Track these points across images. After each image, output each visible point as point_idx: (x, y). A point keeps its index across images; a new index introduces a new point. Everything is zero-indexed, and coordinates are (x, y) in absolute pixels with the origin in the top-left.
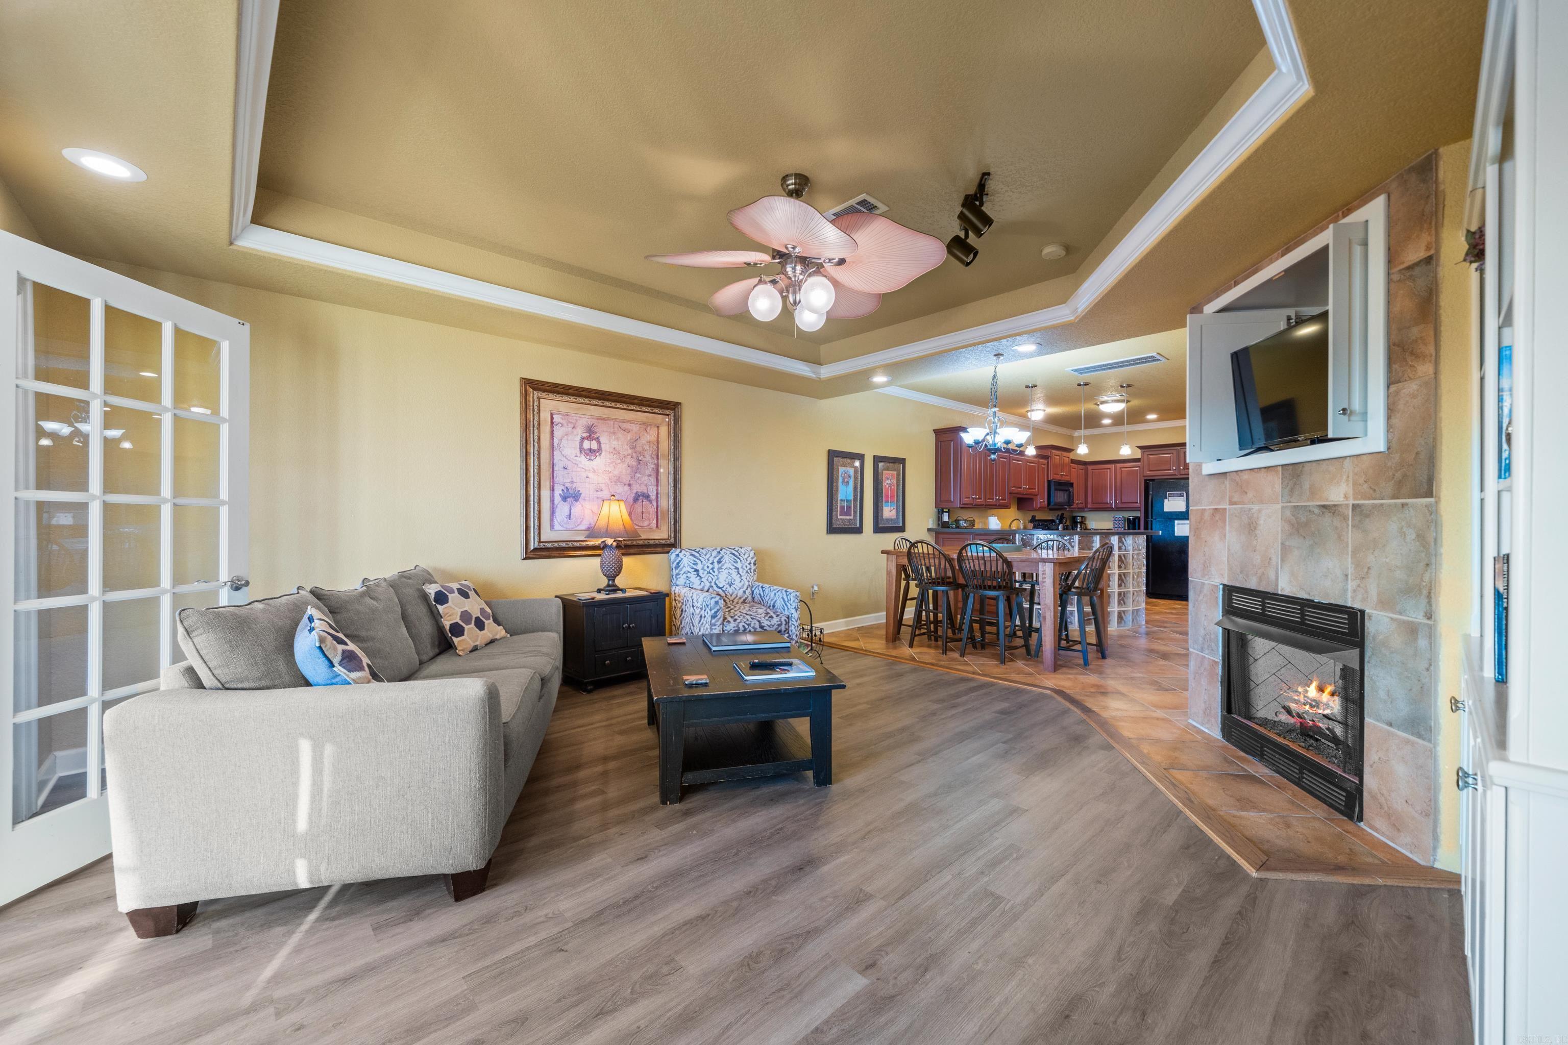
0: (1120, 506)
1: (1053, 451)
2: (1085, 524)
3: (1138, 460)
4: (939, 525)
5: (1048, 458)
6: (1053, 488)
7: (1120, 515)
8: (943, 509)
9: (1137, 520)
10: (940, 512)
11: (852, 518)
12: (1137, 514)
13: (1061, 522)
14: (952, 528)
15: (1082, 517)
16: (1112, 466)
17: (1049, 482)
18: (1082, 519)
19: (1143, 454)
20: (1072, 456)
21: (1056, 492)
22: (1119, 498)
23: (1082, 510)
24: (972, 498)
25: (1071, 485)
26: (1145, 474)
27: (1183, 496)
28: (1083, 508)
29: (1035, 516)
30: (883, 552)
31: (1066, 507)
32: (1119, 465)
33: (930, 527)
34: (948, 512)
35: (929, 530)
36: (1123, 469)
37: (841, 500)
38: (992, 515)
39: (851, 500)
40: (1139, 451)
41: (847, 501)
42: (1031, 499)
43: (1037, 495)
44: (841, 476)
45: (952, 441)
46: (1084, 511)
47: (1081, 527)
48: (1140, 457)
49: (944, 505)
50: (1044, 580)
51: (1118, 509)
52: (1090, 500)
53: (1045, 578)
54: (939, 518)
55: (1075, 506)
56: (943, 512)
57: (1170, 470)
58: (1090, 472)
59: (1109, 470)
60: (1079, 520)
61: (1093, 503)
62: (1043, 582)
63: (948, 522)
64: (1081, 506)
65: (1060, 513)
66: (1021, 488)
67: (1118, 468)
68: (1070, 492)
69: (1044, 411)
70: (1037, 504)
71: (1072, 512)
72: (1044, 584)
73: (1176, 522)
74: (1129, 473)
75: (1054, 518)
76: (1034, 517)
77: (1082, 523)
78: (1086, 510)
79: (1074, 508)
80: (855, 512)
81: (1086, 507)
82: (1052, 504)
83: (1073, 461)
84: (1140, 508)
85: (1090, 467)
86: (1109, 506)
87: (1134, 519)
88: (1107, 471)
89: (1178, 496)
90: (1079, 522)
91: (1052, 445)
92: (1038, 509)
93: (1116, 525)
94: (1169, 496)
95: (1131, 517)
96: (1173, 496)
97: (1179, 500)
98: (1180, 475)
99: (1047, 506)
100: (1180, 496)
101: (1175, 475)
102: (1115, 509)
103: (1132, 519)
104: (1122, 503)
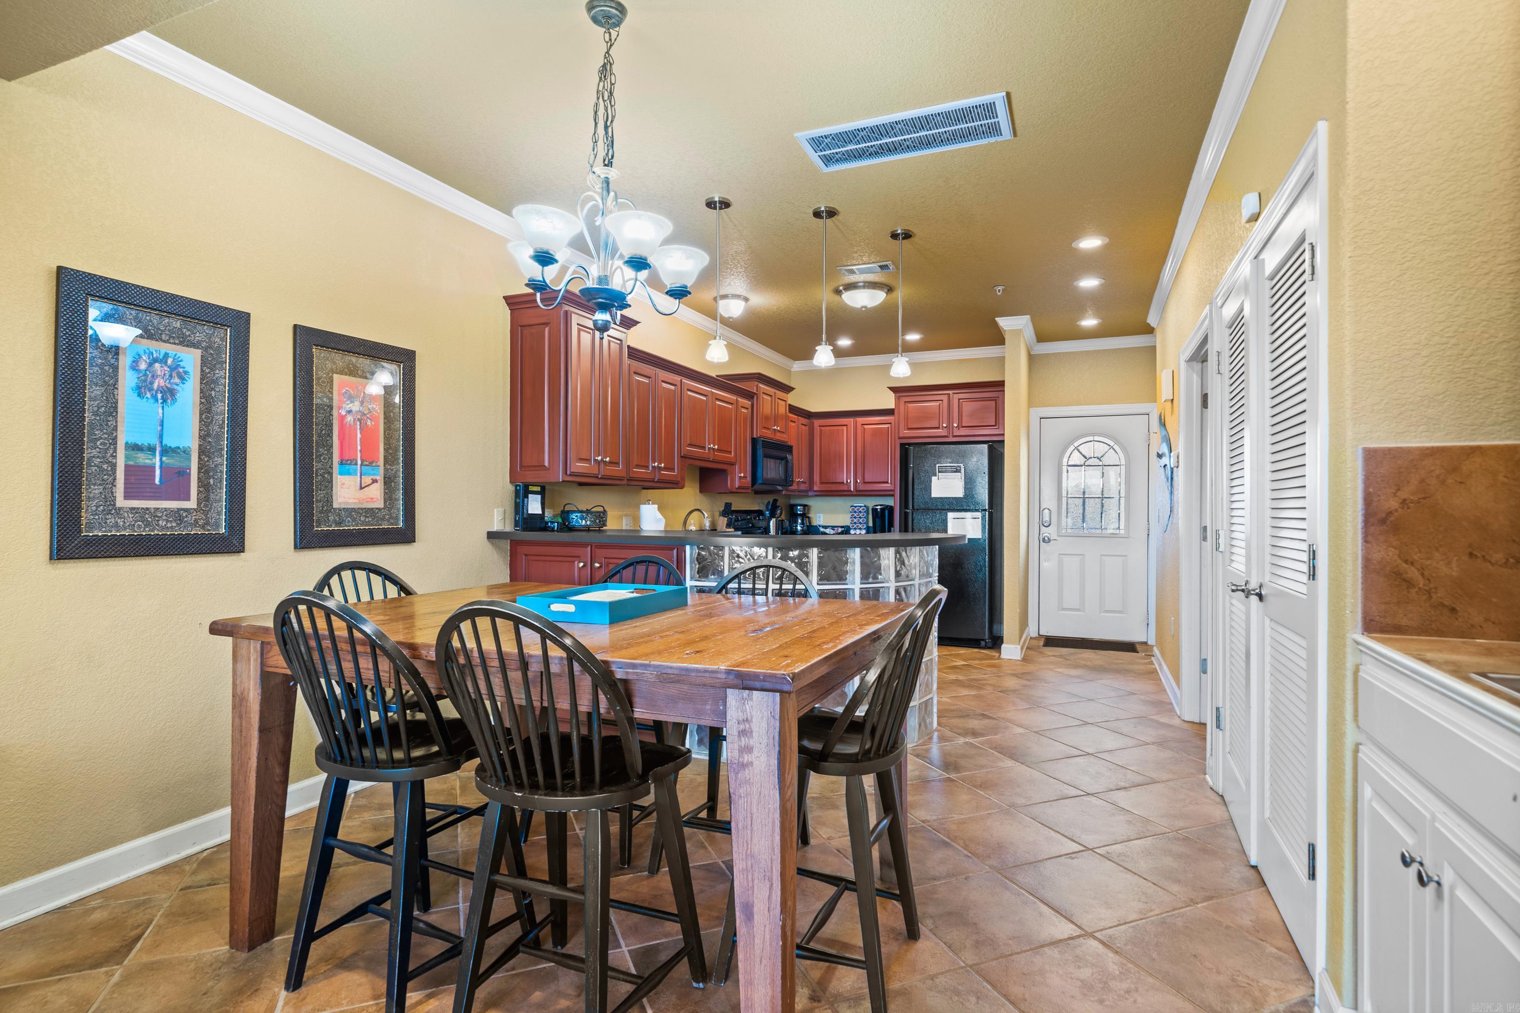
0: (862, 487)
1: (761, 385)
2: (809, 518)
3: (890, 412)
4: (516, 524)
5: (752, 397)
6: (760, 452)
7: (860, 502)
8: (526, 486)
9: (887, 512)
10: (522, 493)
11: (192, 504)
12: (889, 502)
13: (773, 515)
14: (553, 530)
15: (805, 506)
16: (850, 421)
17: (754, 441)
18: (804, 509)
19: (897, 399)
20: (792, 399)
21: (765, 459)
22: (859, 475)
23: (805, 494)
24: (595, 460)
25: (789, 449)
26: (901, 435)
27: (958, 472)
28: (807, 491)
29: (730, 507)
30: (217, 629)
31: (780, 488)
32: (861, 420)
33: (496, 527)
34: (542, 492)
35: (492, 536)
36: (866, 427)
37: (135, 448)
38: (647, 502)
39: (186, 452)
40: (892, 395)
41: (166, 451)
42: (723, 471)
43: (732, 464)
44: (134, 367)
45: (546, 324)
46: (807, 496)
47: (803, 523)
48: (893, 407)
49: (530, 477)
50: (746, 758)
51: (859, 493)
52: (817, 478)
53: (749, 749)
54: (519, 506)
55: (794, 487)
56: (527, 493)
57: (938, 428)
58: (817, 429)
59: (845, 428)
60: (800, 510)
61: (822, 483)
62: (743, 766)
63: (542, 516)
64: (803, 487)
65: (770, 498)
66: (704, 448)
67: (859, 425)
68: (787, 462)
69: (746, 299)
70: (733, 481)
71: (789, 497)
72: (746, 773)
73: (951, 515)
74: (876, 432)
75: (762, 507)
76: (728, 505)
77: (804, 516)
78: (810, 494)
79: (794, 491)
80: (205, 487)
81: (811, 488)
82: (760, 481)
83: (793, 409)
84: (893, 491)
85: (817, 422)
86: (845, 488)
87: (883, 510)
88: (843, 430)
89: (952, 472)
90: (800, 515)
91: (759, 374)
92: (735, 490)
93: (855, 520)
94: (939, 472)
95: (879, 507)
96: (946, 472)
97: (954, 479)
98: (954, 436)
99: (750, 485)
100: (955, 472)
101: (946, 437)
102: (855, 493)
103: (881, 509)
104: (867, 483)
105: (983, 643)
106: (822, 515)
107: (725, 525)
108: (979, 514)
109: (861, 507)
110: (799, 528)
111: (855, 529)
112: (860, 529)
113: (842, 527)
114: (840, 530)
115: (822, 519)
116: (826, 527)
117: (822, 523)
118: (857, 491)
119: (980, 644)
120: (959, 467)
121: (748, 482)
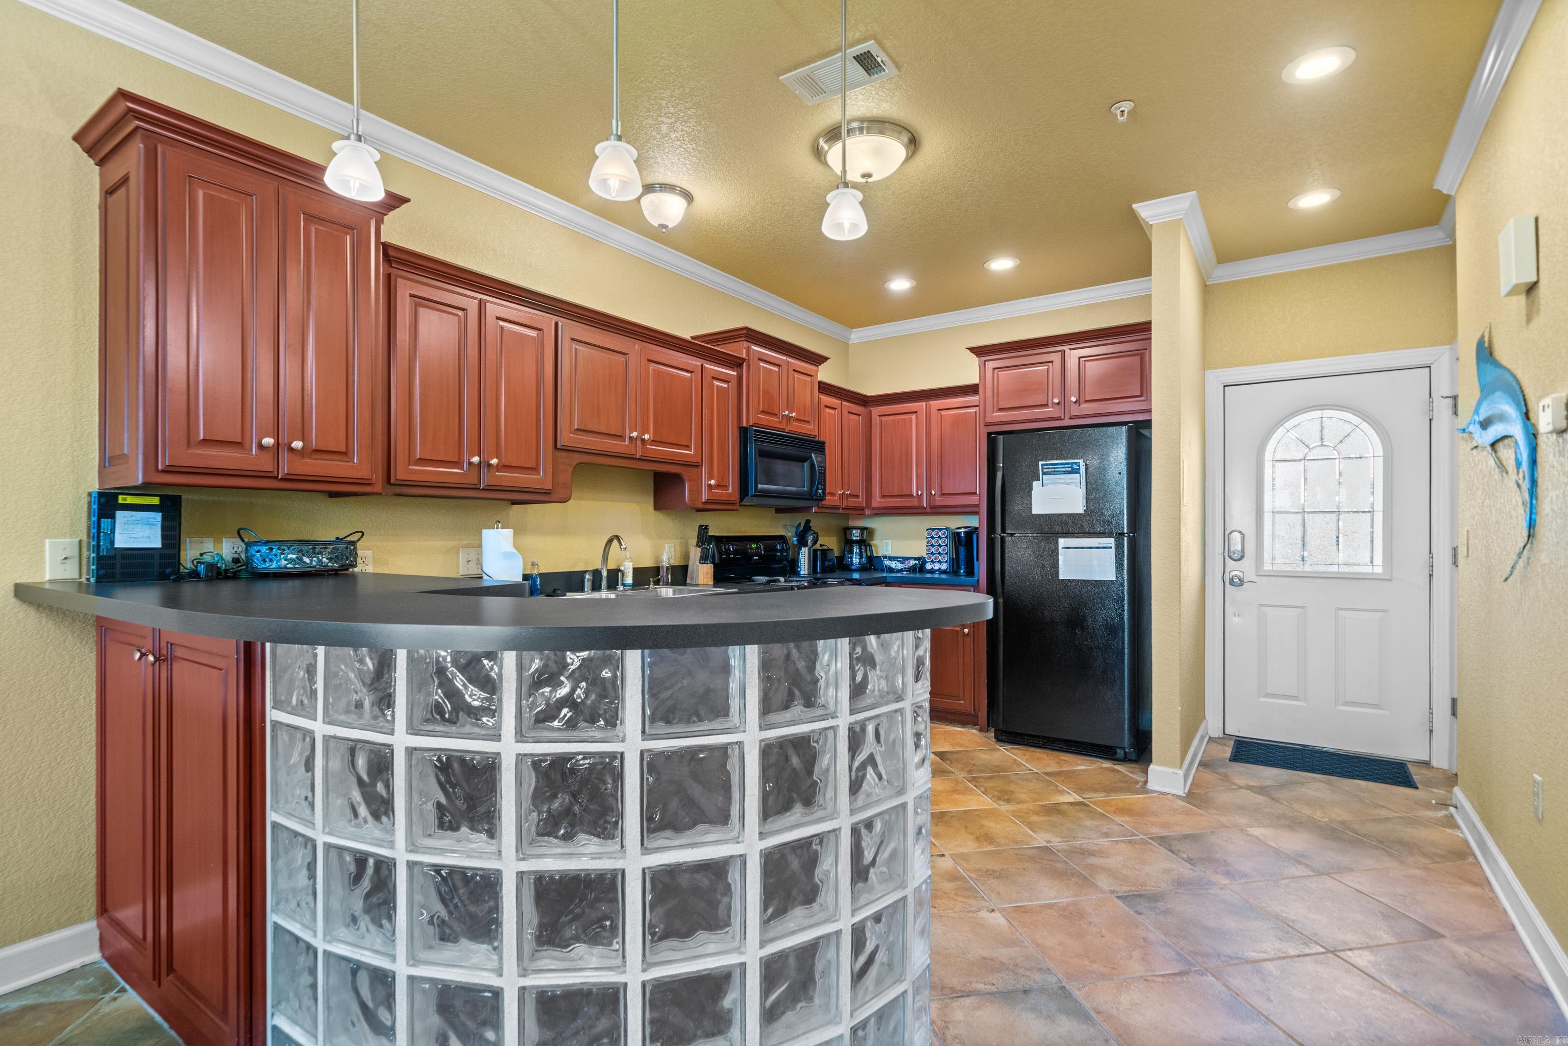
0: (939, 501)
1: (755, 348)
2: (870, 546)
3: (973, 387)
4: (95, 567)
5: (740, 365)
6: (752, 448)
7: (936, 523)
9: (971, 537)
12: (973, 521)
13: (802, 542)
15: (863, 529)
16: (921, 406)
17: (744, 432)
18: (862, 534)
19: (982, 366)
20: (824, 374)
21: (768, 460)
22: (935, 482)
23: (860, 511)
24: (260, 446)
25: (818, 446)
26: (988, 420)
27: (1077, 471)
28: (862, 508)
29: (706, 527)
31: (807, 503)
32: (936, 404)
33: (50, 574)
34: (163, 508)
35: (27, 593)
36: (943, 413)
38: (497, 523)
40: (974, 360)
42: (681, 475)
43: (697, 466)
46: (865, 516)
47: (861, 554)
48: (976, 381)
51: (936, 510)
52: (876, 491)
55: (835, 502)
56: (109, 508)
57: (1046, 405)
58: (876, 420)
59: (914, 417)
60: (856, 535)
61: (883, 496)
63: (166, 553)
64: (853, 502)
65: (800, 519)
66: (621, 437)
67: (933, 412)
68: (813, 464)
69: (688, 197)
70: (695, 491)
73: (1062, 542)
74: (958, 422)
76: (703, 529)
77: (864, 543)
78: (866, 512)
79: (836, 508)
81: (869, 505)
82: (752, 492)
83: (825, 388)
84: (977, 506)
85: (876, 411)
86: (916, 502)
87: (968, 535)
88: (911, 419)
89: (1065, 473)
90: (857, 542)
91: (746, 328)
92: (701, 506)
93: (933, 550)
94: (1044, 474)
95: (963, 530)
96: (1055, 473)
97: (1069, 484)
98: (1072, 418)
99: (736, 497)
100: (1070, 473)
101: (1059, 419)
102: (929, 510)
103: (965, 533)
104: (943, 495)
105: (1120, 753)
106: (890, 542)
107: (698, 558)
108: (1111, 541)
109: (940, 530)
110: (856, 560)
111: (933, 562)
112: (940, 562)
113: (915, 559)
114: (912, 563)
115: (888, 547)
116: (891, 559)
117: (890, 553)
118: (933, 507)
119: (1115, 753)
120: (1078, 464)
121: (731, 494)
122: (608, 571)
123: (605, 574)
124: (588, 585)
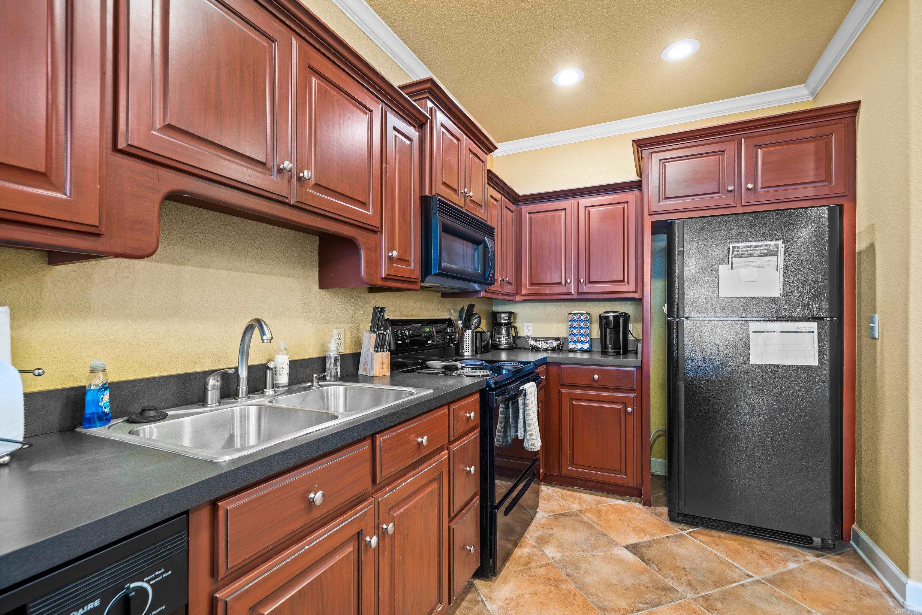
0: (586, 289)
1: (438, 110)
2: (515, 328)
5: (422, 126)
6: (436, 220)
7: (580, 308)
9: (621, 320)
13: (467, 325)
15: (511, 314)
16: (570, 203)
17: (425, 202)
18: (510, 318)
21: (443, 234)
22: (583, 271)
23: (510, 298)
25: (490, 231)
27: (773, 253)
28: (512, 295)
29: (382, 310)
31: (476, 287)
32: (584, 201)
36: (593, 209)
43: (376, 231)
46: (513, 302)
47: (508, 335)
51: (582, 297)
52: (525, 279)
55: (496, 287)
57: (718, 193)
58: (526, 217)
60: (504, 319)
61: (532, 284)
64: (509, 289)
65: (464, 303)
67: (581, 208)
68: (486, 248)
70: (374, 264)
71: (490, 301)
73: (756, 326)
75: (454, 316)
76: (379, 311)
77: (509, 325)
78: (517, 298)
79: (497, 293)
81: (518, 292)
82: (435, 270)
85: (526, 209)
86: (562, 290)
87: (616, 318)
88: (560, 217)
89: (757, 255)
90: (505, 324)
92: (380, 283)
93: (575, 331)
94: (732, 257)
95: (611, 315)
96: (748, 256)
97: (763, 266)
99: (417, 275)
100: (764, 254)
102: (575, 296)
103: (614, 317)
104: (590, 283)
105: (817, 541)
106: (530, 324)
107: (373, 345)
108: (814, 326)
109: (582, 314)
110: (503, 340)
111: (575, 342)
112: (582, 342)
113: (557, 339)
114: (555, 343)
115: (530, 329)
116: (536, 339)
117: (530, 334)
118: (579, 293)
119: (812, 542)
120: (777, 246)
121: (412, 271)
122: (251, 369)
123: (243, 374)
124: (212, 395)
